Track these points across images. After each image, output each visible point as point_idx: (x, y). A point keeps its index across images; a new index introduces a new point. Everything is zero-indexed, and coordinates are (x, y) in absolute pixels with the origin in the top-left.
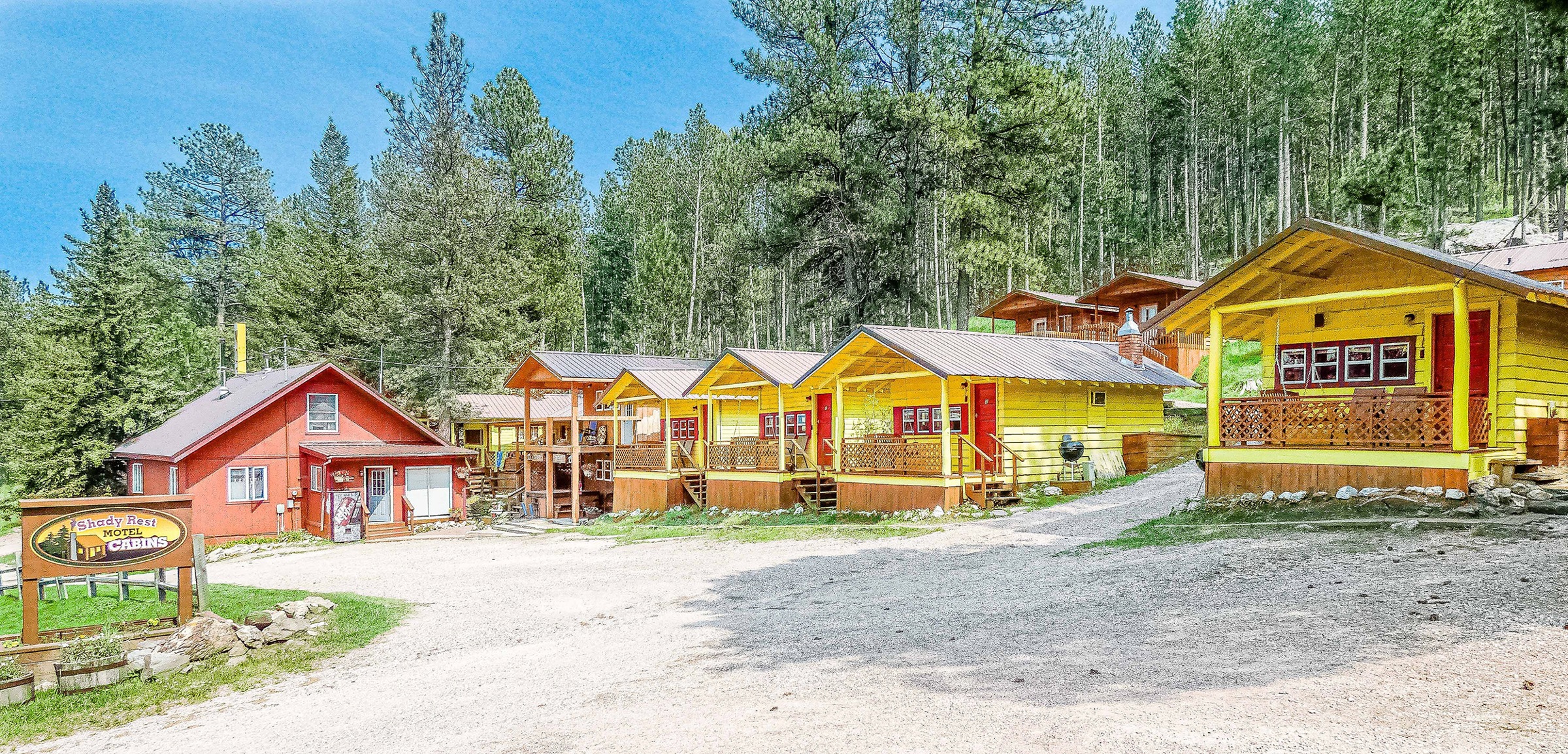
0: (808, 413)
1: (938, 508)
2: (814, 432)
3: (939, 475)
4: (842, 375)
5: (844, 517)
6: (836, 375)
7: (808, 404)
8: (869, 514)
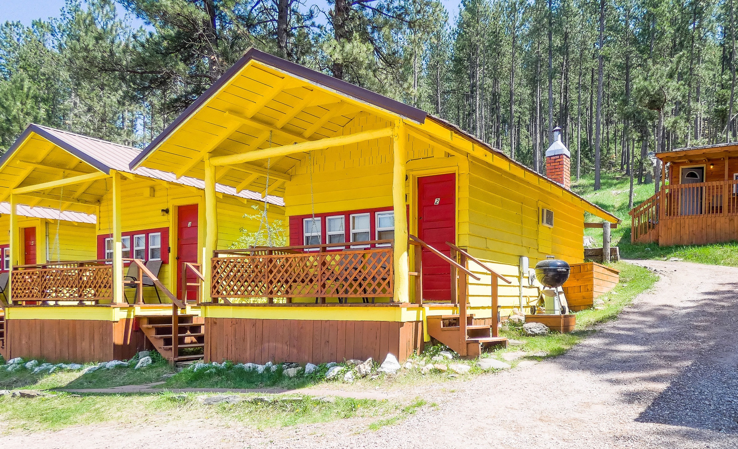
0: (164, 232)
1: (390, 357)
2: (172, 256)
3: (392, 303)
4: (216, 153)
5: (219, 372)
6: (204, 154)
7: (165, 218)
8: (261, 368)
